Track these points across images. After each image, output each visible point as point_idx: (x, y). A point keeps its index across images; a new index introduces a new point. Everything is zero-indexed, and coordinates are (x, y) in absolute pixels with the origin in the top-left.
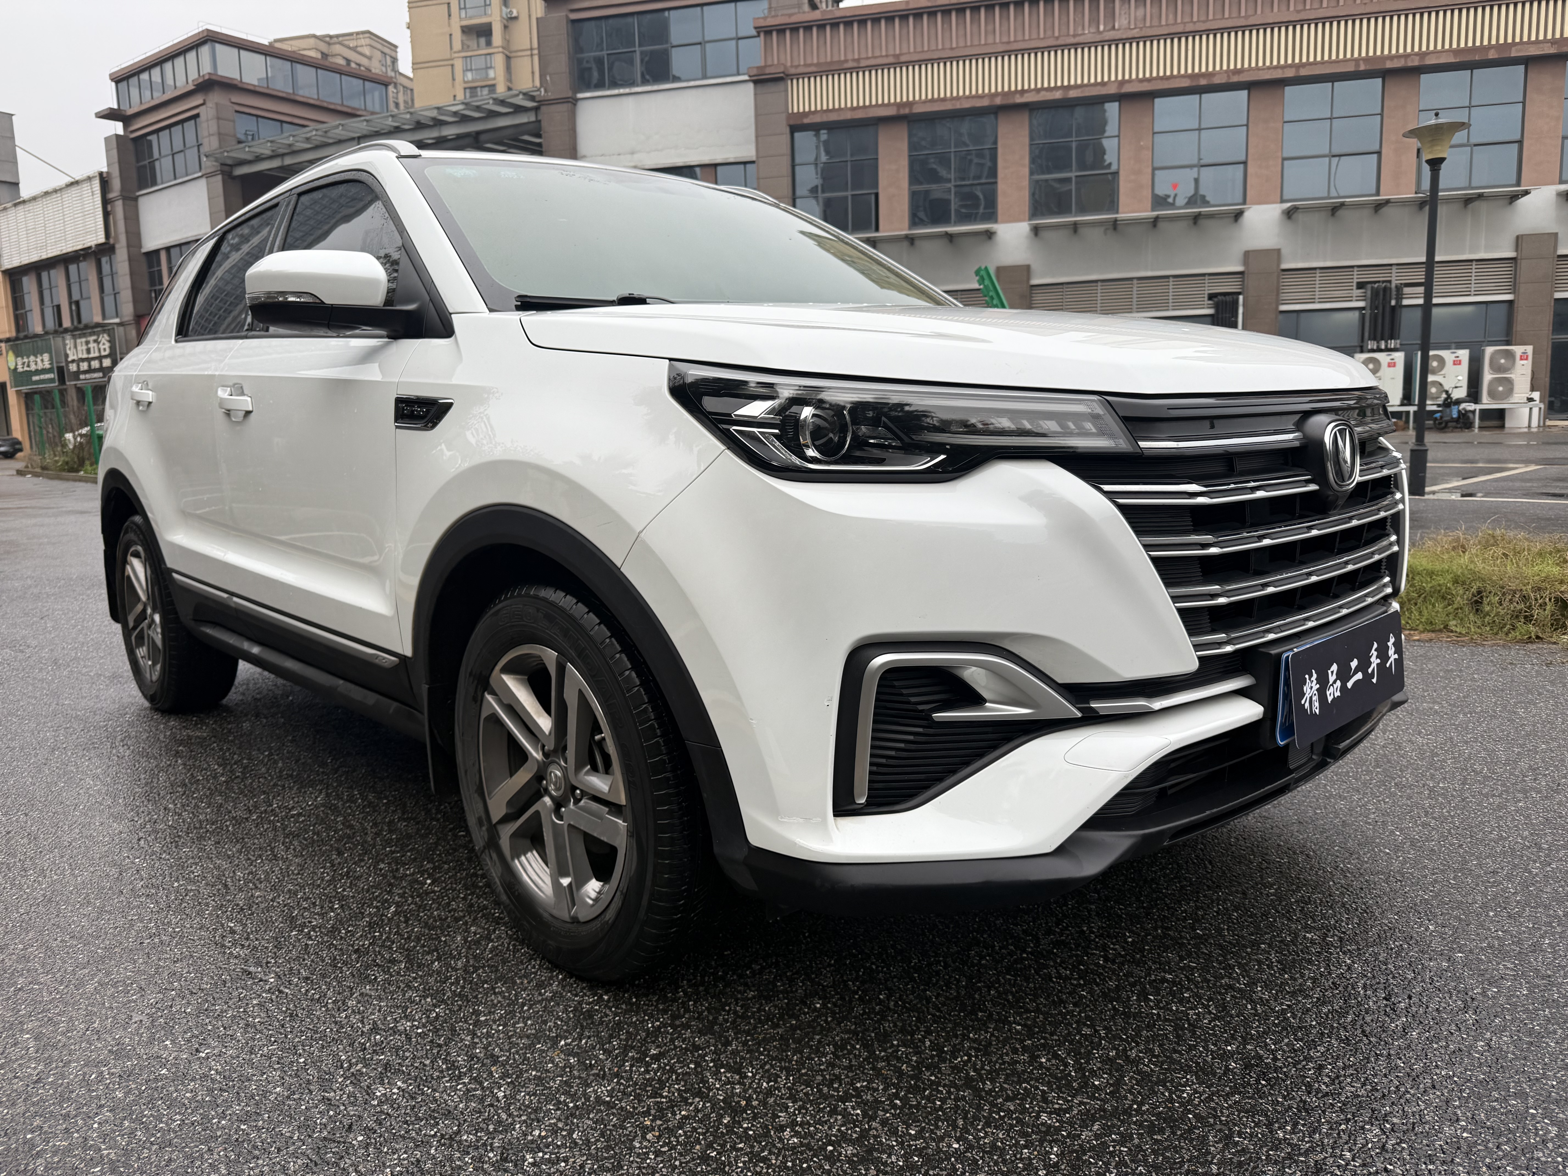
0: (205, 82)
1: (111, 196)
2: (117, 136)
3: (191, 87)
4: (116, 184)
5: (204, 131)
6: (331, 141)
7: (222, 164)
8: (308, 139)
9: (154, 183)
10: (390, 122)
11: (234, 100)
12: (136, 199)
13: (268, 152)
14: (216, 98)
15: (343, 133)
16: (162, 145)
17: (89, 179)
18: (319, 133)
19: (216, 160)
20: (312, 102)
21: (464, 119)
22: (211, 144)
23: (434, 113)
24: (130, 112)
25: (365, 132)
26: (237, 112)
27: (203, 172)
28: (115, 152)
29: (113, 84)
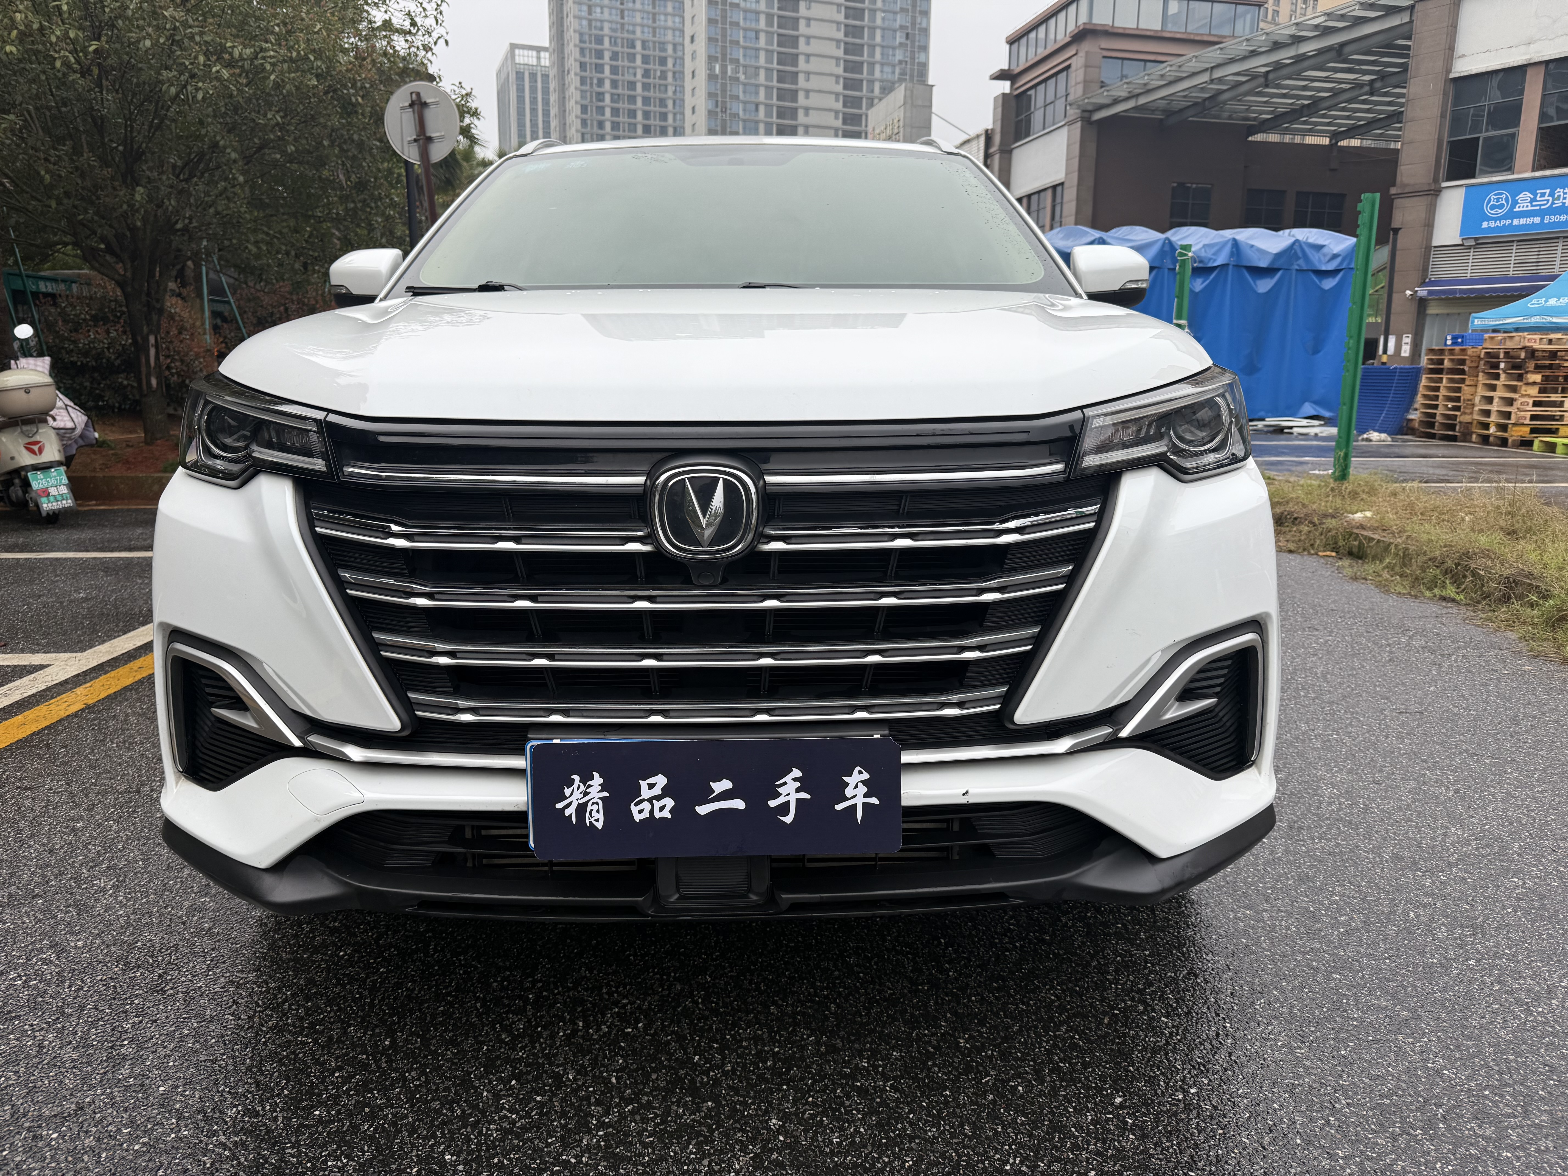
0: (1080, 32)
1: (992, 150)
2: (1004, 95)
3: (1068, 39)
4: (997, 139)
5: (1072, 82)
6: (1184, 75)
7: (1084, 111)
8: (1162, 76)
9: (1028, 134)
10: (1245, 47)
11: (1103, 46)
12: (1010, 152)
13: (1124, 94)
14: (1088, 46)
15: (1198, 64)
16: (1039, 97)
17: (978, 136)
18: (1173, 68)
19: (1079, 107)
20: (1178, 36)
21: (1327, 31)
22: (1076, 92)
23: (1292, 31)
24: (1017, 70)
25: (1219, 61)
26: (1104, 57)
27: (1067, 120)
28: (1000, 110)
29: (1008, 46)
